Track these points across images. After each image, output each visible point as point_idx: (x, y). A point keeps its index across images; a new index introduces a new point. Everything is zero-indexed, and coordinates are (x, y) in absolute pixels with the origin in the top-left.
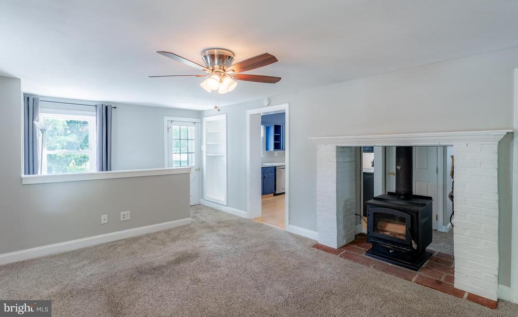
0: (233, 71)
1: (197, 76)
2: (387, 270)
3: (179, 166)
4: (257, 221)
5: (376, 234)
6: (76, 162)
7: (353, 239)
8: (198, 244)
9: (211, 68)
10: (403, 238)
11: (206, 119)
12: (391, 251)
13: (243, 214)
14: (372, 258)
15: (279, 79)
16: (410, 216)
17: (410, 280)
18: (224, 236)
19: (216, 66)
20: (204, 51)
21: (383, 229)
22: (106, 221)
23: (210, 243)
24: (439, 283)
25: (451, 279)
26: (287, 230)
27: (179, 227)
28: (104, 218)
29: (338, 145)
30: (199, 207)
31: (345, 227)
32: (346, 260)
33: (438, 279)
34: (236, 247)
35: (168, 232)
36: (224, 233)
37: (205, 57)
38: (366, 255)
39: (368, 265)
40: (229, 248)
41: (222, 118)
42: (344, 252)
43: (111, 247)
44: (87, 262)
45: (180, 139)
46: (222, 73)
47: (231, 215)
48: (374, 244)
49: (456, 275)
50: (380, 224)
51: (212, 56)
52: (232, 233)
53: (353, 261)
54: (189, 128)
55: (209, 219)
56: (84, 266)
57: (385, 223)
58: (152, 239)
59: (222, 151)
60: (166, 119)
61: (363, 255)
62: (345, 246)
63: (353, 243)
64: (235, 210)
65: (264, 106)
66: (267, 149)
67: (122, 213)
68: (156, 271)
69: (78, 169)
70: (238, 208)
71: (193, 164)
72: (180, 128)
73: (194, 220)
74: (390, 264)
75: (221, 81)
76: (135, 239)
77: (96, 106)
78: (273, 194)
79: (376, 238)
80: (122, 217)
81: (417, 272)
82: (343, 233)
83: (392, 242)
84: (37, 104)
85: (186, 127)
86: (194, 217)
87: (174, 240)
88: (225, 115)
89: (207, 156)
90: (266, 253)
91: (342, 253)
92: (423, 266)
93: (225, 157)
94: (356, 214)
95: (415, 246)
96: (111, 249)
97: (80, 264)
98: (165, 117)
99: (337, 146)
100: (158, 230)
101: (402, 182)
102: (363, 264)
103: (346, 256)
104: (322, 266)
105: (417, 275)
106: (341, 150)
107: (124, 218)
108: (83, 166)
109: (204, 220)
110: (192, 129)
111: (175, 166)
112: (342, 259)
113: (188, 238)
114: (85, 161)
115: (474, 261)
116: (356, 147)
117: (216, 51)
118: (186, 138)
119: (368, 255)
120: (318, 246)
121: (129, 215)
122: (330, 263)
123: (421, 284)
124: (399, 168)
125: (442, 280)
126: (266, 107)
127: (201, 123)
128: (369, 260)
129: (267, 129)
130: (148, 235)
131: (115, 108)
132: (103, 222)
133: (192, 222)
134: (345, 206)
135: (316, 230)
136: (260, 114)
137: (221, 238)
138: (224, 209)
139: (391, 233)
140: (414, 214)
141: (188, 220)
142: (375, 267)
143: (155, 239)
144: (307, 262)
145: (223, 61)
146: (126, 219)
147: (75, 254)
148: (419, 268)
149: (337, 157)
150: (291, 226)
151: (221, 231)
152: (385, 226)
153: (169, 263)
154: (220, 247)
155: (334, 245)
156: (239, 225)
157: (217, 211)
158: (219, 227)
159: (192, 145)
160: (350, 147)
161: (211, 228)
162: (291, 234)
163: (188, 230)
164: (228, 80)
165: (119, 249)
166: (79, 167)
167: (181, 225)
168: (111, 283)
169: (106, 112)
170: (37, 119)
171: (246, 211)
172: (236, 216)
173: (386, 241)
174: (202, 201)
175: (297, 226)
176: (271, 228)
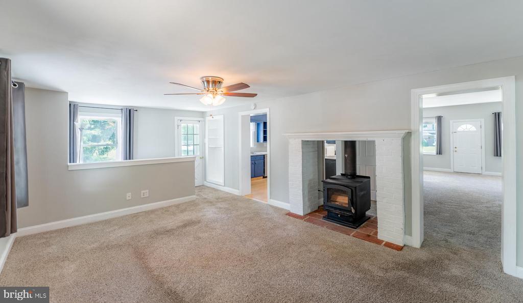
0: (222, 91)
1: (198, 94)
3: (186, 155)
4: (247, 197)
5: (329, 204)
6: (99, 152)
7: (316, 208)
8: (201, 214)
9: (207, 89)
10: (347, 206)
11: (208, 118)
12: (339, 216)
13: (236, 192)
14: (327, 221)
15: (256, 95)
16: (351, 190)
17: (349, 235)
18: (220, 208)
19: (211, 88)
20: (202, 78)
21: (334, 200)
22: (130, 198)
23: (210, 213)
24: (369, 236)
25: (376, 233)
26: (269, 203)
27: (186, 203)
28: (129, 196)
29: (304, 139)
30: (202, 187)
31: (309, 199)
32: (308, 223)
33: (369, 234)
34: (229, 215)
35: (177, 206)
36: (221, 206)
37: (203, 82)
39: (323, 226)
40: (223, 216)
41: (221, 117)
42: (308, 217)
43: (134, 217)
44: (117, 228)
45: (187, 134)
46: (215, 93)
47: (228, 193)
48: (329, 211)
49: (379, 230)
50: (333, 196)
51: (208, 82)
52: (227, 206)
53: (313, 223)
54: (195, 125)
55: (210, 196)
56: (115, 230)
57: (336, 196)
58: (165, 211)
59: (221, 143)
60: (176, 118)
61: (321, 219)
62: (309, 214)
63: (316, 211)
64: (231, 189)
65: (251, 110)
66: (258, 141)
67: (142, 192)
68: (168, 232)
69: (101, 158)
70: (233, 188)
71: (198, 153)
72: (187, 126)
73: (198, 197)
75: (214, 98)
76: (152, 212)
77: (122, 110)
78: (262, 177)
79: (330, 207)
80: (142, 194)
81: (356, 229)
82: (307, 203)
83: (340, 209)
84: (77, 109)
85: (192, 125)
86: (198, 195)
87: (182, 211)
88: (223, 116)
89: (209, 147)
90: (251, 219)
91: (306, 218)
92: (362, 226)
93: (223, 148)
94: (319, 191)
95: (353, 211)
96: (134, 218)
97: (112, 229)
98: (175, 117)
99: (302, 141)
100: (170, 205)
101: (349, 166)
103: (309, 221)
104: (290, 227)
105: (355, 231)
106: (305, 143)
107: (144, 195)
108: (105, 156)
109: (206, 197)
110: (197, 125)
111: (183, 155)
112: (305, 222)
113: (193, 210)
114: (107, 151)
115: (389, 219)
116: (318, 141)
117: (210, 78)
118: (192, 133)
119: (324, 219)
120: (290, 214)
121: (148, 193)
122: (296, 225)
123: (356, 237)
124: (346, 156)
125: (371, 234)
126: (253, 110)
127: (204, 121)
128: (325, 222)
129: (258, 125)
130: (162, 208)
131: (136, 111)
132: (128, 198)
133: (197, 199)
134: (309, 184)
135: (289, 203)
136: (249, 115)
137: (218, 210)
138: (222, 188)
139: (340, 202)
140: (353, 189)
141: (194, 197)
142: (327, 227)
143: (168, 211)
144: (280, 225)
145: (215, 85)
146: (145, 196)
147: (108, 222)
148: (357, 227)
149: (302, 148)
150: (272, 200)
151: (219, 205)
152: (336, 199)
153: (178, 227)
154: (217, 216)
155: (301, 213)
156: (233, 200)
157: (216, 190)
158: (218, 202)
159: (197, 139)
160: (314, 141)
161: (211, 203)
162: (272, 207)
163: (193, 204)
164: (219, 97)
165: (141, 219)
166: (102, 157)
167: (187, 201)
168: (136, 241)
169: (130, 114)
170: (76, 121)
171: (239, 190)
172: (231, 194)
173: (336, 208)
174: (205, 182)
175: (276, 200)
176: (257, 202)
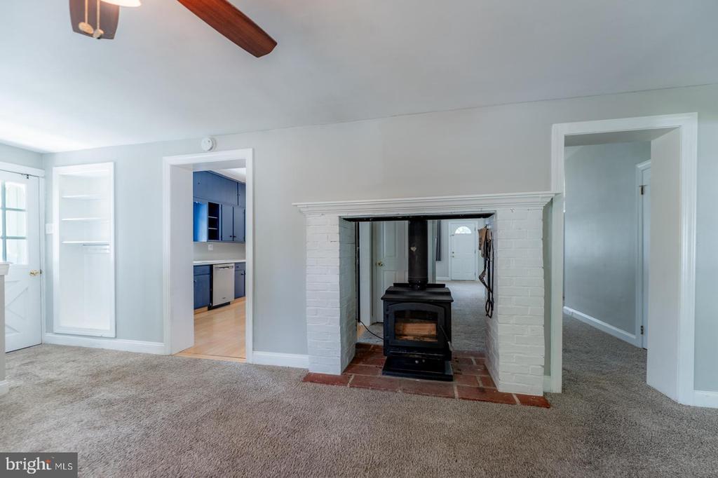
2: (419, 391)
4: (187, 356)
5: (398, 341)
12: (416, 362)
13: (153, 348)
14: (393, 377)
16: (443, 309)
17: (453, 397)
18: (110, 403)
21: (401, 332)
26: (250, 361)
29: (341, 215)
30: (37, 350)
31: (348, 339)
32: (362, 389)
34: (147, 422)
36: (111, 395)
38: (383, 374)
39: (393, 389)
40: (126, 430)
41: (106, 170)
42: (353, 377)
47: (126, 354)
52: (132, 392)
53: (373, 389)
55: (69, 371)
57: (402, 324)
59: (106, 234)
61: (380, 375)
62: (349, 368)
64: (138, 342)
65: (201, 151)
66: (195, 239)
70: (143, 338)
74: (418, 380)
79: (397, 347)
81: (451, 382)
82: (346, 348)
83: (419, 349)
88: (112, 164)
89: (61, 244)
90: (221, 416)
91: (351, 379)
93: (111, 247)
94: (356, 319)
99: (340, 217)
101: (418, 267)
102: (387, 390)
103: (359, 384)
105: (454, 387)
106: (343, 224)
109: (53, 376)
110: (18, 188)
112: (355, 390)
115: (521, 353)
119: (387, 374)
120: (311, 378)
122: (343, 404)
123: (468, 399)
124: (414, 249)
126: (205, 152)
127: (48, 178)
128: (391, 380)
134: (348, 307)
137: (103, 410)
138: (108, 345)
139: (415, 336)
140: (447, 306)
142: (404, 390)
144: (307, 413)
148: (453, 377)
149: (340, 233)
150: (259, 353)
151: (103, 394)
152: (404, 329)
155: (337, 370)
156: (147, 370)
158: (97, 385)
159: (20, 223)
161: (71, 393)
162: (258, 367)
171: (162, 341)
172: (137, 354)
173: (409, 349)
174: (49, 335)
175: (271, 351)
176: (219, 363)
